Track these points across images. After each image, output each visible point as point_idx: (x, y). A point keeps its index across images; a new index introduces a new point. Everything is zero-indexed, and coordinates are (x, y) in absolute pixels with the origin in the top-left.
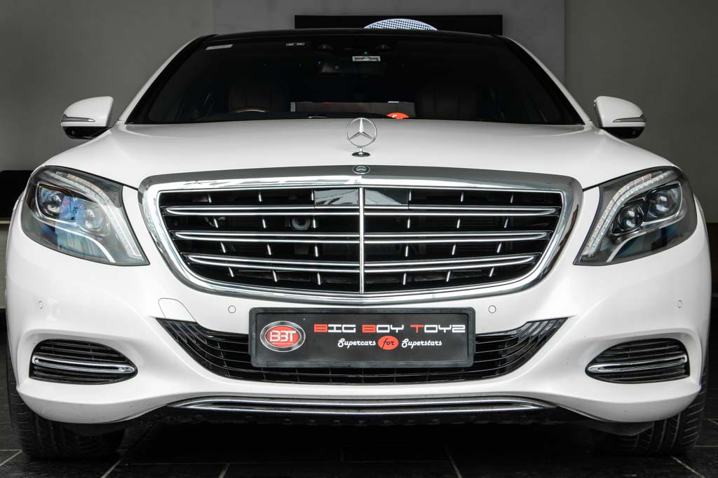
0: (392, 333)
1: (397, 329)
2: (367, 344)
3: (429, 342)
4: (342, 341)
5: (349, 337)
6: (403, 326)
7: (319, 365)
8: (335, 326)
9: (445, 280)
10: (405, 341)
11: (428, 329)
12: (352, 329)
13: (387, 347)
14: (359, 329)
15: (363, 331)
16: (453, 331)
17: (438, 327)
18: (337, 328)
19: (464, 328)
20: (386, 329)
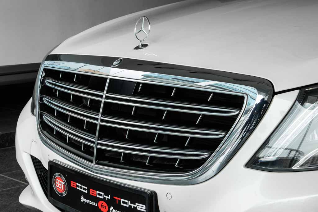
0: (105, 200)
1: (107, 197)
2: (93, 204)
4: (82, 197)
6: (110, 196)
11: (123, 202)
12: (86, 190)
13: (103, 210)
14: (89, 191)
15: (91, 194)
17: (129, 203)
18: (80, 187)
19: (145, 208)
20: (102, 195)
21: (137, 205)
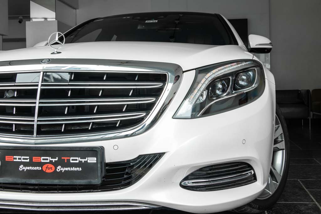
0: (51, 162)
1: (54, 160)
2: (36, 169)
3: (74, 168)
4: (21, 166)
5: (25, 164)
6: (57, 158)
7: (8, 181)
8: (17, 157)
9: (88, 128)
10: (59, 167)
11: (73, 160)
12: (27, 159)
13: (49, 171)
14: (31, 159)
15: (34, 161)
16: (89, 162)
17: (79, 159)
18: (19, 159)
19: (96, 160)
20: (47, 159)
21: (88, 159)
